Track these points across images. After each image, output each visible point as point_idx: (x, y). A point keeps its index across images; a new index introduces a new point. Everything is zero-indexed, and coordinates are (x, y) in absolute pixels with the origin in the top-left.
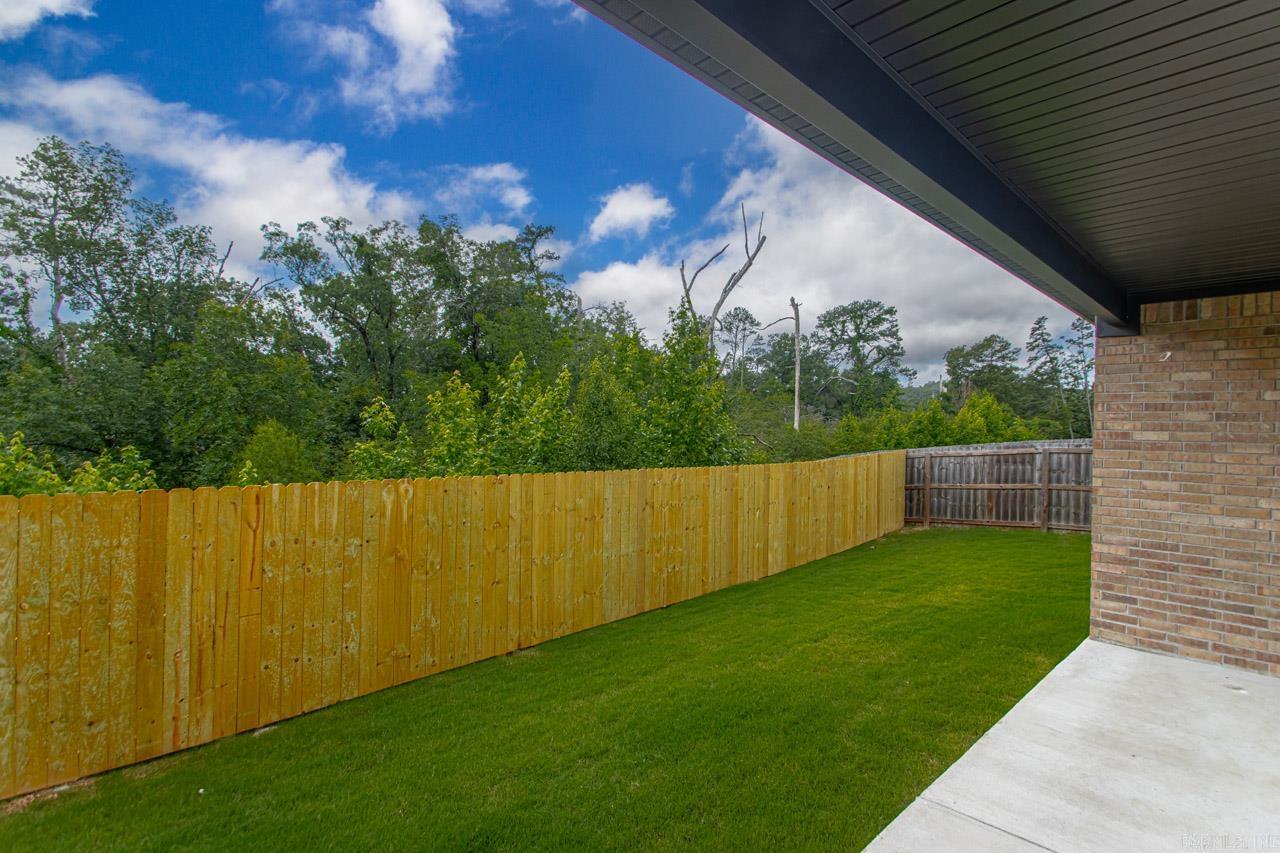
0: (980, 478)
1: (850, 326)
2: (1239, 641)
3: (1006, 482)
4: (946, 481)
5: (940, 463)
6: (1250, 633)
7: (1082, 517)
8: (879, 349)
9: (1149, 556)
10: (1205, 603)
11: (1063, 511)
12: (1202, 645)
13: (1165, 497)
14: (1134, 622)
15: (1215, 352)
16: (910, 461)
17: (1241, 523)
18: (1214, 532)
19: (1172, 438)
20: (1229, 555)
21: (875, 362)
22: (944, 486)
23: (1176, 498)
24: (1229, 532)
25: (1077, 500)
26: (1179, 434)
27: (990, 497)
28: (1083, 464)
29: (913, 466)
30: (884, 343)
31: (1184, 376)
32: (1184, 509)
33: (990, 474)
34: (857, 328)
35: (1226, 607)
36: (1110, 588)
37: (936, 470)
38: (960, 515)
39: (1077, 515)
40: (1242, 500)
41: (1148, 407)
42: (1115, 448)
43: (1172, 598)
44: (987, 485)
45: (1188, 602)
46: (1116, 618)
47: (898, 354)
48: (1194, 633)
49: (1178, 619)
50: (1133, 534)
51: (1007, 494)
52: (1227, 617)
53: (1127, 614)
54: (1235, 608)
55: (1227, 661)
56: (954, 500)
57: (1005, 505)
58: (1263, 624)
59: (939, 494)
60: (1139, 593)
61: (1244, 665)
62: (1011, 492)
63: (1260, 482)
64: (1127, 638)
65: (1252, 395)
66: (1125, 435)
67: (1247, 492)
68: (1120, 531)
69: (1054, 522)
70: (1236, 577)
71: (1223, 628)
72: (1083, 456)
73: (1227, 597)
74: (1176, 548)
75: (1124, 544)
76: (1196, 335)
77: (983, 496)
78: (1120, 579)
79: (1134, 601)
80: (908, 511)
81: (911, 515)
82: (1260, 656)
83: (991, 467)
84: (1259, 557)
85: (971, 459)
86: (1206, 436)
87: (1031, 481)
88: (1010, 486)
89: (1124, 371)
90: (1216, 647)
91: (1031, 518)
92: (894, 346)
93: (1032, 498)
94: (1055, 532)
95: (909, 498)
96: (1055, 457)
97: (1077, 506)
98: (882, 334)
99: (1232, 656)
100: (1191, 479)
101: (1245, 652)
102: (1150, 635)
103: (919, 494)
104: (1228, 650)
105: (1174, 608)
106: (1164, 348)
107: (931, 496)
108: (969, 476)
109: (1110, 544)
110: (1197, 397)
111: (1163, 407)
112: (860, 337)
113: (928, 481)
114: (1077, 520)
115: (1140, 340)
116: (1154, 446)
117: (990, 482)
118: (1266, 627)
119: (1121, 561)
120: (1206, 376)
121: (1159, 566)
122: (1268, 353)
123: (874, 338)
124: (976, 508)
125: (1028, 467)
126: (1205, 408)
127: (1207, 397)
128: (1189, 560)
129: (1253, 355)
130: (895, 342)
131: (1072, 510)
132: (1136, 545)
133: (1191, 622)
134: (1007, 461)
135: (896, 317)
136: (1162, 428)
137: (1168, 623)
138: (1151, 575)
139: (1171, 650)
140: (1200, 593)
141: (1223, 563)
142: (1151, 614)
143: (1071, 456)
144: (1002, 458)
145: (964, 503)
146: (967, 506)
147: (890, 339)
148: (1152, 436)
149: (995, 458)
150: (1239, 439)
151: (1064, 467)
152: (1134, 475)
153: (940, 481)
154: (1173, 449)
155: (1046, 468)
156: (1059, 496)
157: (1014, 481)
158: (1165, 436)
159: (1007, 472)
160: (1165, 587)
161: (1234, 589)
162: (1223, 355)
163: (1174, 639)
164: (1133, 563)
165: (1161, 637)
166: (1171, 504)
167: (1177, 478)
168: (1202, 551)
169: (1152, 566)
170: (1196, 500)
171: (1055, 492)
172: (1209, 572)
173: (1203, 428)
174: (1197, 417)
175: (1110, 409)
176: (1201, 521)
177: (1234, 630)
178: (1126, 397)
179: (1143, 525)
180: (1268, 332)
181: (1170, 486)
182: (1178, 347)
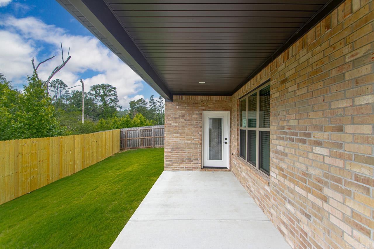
0: (139, 136)
1: (102, 91)
2: (189, 165)
3: (146, 136)
4: (131, 137)
5: (130, 132)
6: (191, 163)
7: (161, 143)
8: (111, 99)
9: (175, 150)
10: (184, 159)
11: (158, 143)
12: (183, 168)
13: (177, 137)
14: (172, 165)
15: (185, 107)
16: (121, 132)
17: (189, 142)
18: (185, 144)
20: (187, 148)
21: (110, 103)
22: (131, 138)
23: (179, 137)
24: (187, 144)
25: (160, 139)
26: (180, 124)
27: (142, 141)
28: (162, 131)
29: (122, 134)
30: (113, 97)
31: (180, 112)
32: (180, 139)
33: (142, 135)
34: (104, 92)
35: (187, 159)
36: (168, 159)
37: (129, 134)
38: (135, 146)
39: (160, 143)
40: (189, 137)
41: (174, 118)
42: (169, 127)
43: (179, 159)
44: (141, 138)
45: (181, 159)
46: (169, 165)
47: (117, 101)
48: (182, 166)
49: (180, 163)
50: (172, 146)
51: (146, 140)
52: (187, 161)
53: (171, 164)
54: (189, 159)
55: (187, 170)
56: (133, 142)
57: (146, 142)
58: (193, 161)
59: (129, 141)
60: (173, 159)
62: (147, 139)
63: (192, 133)
64: (171, 169)
65: (191, 116)
66: (170, 124)
67: (190, 135)
68: (169, 146)
69: (156, 146)
70: (189, 153)
71: (186, 163)
72: (162, 129)
73: (187, 157)
74: (179, 148)
75: (170, 148)
76: (182, 103)
77: (140, 140)
78: (170, 156)
79: (172, 161)
80: (121, 146)
81: (122, 147)
82: (192, 168)
83: (142, 133)
84: (192, 148)
85: (137, 131)
87: (151, 136)
88: (146, 137)
89: (170, 110)
90: (186, 168)
91: (151, 145)
92: (115, 99)
93: (151, 140)
94: (156, 148)
95: (121, 143)
96: (156, 130)
97: (160, 141)
98: (112, 95)
99: (188, 169)
100: (182, 133)
101: (190, 167)
102: (175, 168)
103: (124, 141)
104: (187, 168)
105: (179, 161)
106: (177, 105)
107: (127, 142)
108: (137, 135)
109: (168, 149)
110: (182, 116)
111: (177, 118)
112: (105, 95)
113: (126, 138)
114: (160, 145)
115: (173, 103)
116: (176, 127)
117: (142, 137)
118: (193, 162)
119: (170, 152)
120: (184, 112)
121: (176, 152)
122: (193, 108)
123: (109, 96)
124: (139, 144)
125: (150, 132)
126: (184, 118)
127: (184, 116)
128: (182, 150)
129: (191, 108)
130: (116, 97)
131: (159, 142)
132: (172, 148)
133: (182, 163)
134: (146, 131)
135: (116, 90)
136: (177, 123)
137: (178, 164)
138: (175, 155)
139: (178, 170)
140: (183, 157)
141: (187, 150)
142: (175, 163)
143: (159, 129)
144: (145, 130)
145: (136, 143)
146: (137, 144)
147: (114, 96)
148: (175, 124)
149: (143, 130)
150: (189, 125)
151: (158, 132)
152: (172, 133)
153: (130, 137)
154: (178, 127)
155: (154, 132)
157: (147, 136)
158: (177, 124)
159: (146, 134)
160: (177, 157)
161: (188, 155)
162: (186, 108)
163: (179, 168)
164: (172, 152)
165: (177, 168)
166: (178, 139)
167: (179, 133)
168: (183, 148)
169: (175, 152)
170: (182, 138)
171: (156, 138)
172: (184, 152)
173: (183, 123)
174: (182, 120)
175: (168, 118)
176: (183, 142)
177: (188, 163)
178: (170, 116)
179: (174, 144)
180: (193, 103)
181: (178, 135)
182: (179, 105)
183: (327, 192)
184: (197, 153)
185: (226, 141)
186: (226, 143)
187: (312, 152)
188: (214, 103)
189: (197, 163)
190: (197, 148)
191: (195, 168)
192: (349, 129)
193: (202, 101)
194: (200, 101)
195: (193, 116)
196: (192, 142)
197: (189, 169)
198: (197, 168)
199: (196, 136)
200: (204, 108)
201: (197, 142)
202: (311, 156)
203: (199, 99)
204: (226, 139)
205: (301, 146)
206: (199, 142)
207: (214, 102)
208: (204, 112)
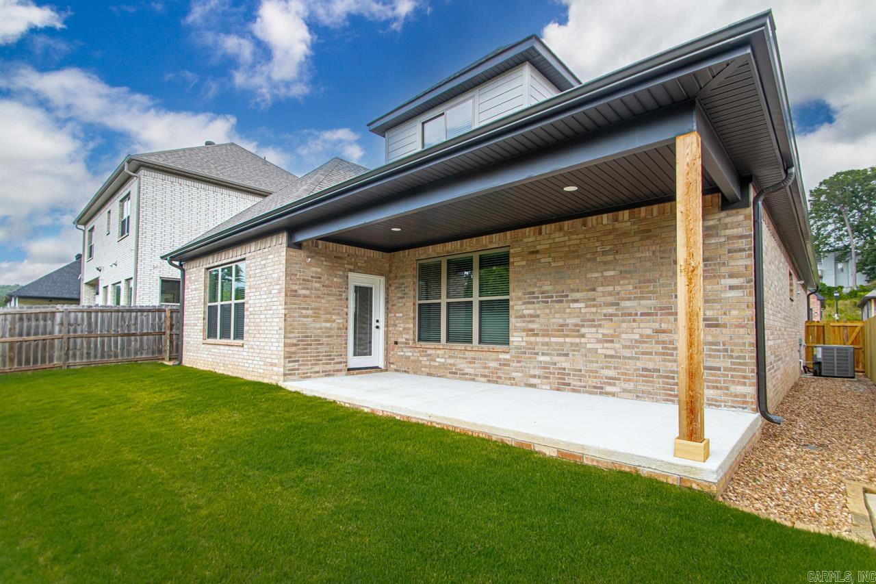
2: (328, 367)
3: (28, 334)
6: (331, 363)
9: (304, 341)
10: (319, 356)
11: (78, 353)
12: (318, 372)
13: (307, 317)
14: (298, 369)
15: (323, 261)
17: (328, 325)
18: (322, 329)
19: (311, 293)
20: (326, 337)
23: (312, 317)
24: (325, 328)
25: (89, 343)
26: (313, 292)
27: (11, 348)
28: (93, 319)
31: (314, 269)
32: (314, 321)
33: (12, 329)
35: (325, 356)
36: (290, 357)
39: (88, 354)
40: (328, 316)
41: (303, 280)
43: (311, 357)
44: (8, 339)
45: (315, 357)
46: (293, 370)
48: (316, 369)
49: (312, 364)
50: (299, 333)
51: (29, 346)
52: (325, 360)
53: (297, 367)
54: (328, 356)
55: (326, 376)
57: (27, 354)
58: (333, 359)
60: (301, 357)
61: (329, 375)
62: (33, 343)
63: (334, 310)
64: (296, 377)
65: (331, 278)
66: (296, 291)
67: (330, 314)
68: (294, 332)
69: (70, 361)
70: (328, 344)
71: (324, 364)
73: (325, 352)
74: (311, 337)
75: (295, 337)
76: (317, 253)
78: (294, 353)
79: (298, 361)
82: (334, 371)
83: (13, 323)
84: (332, 336)
86: (319, 293)
87: (52, 333)
88: (32, 338)
89: (296, 264)
91: (51, 360)
93: (52, 347)
94: (72, 367)
96: (74, 314)
97: (89, 348)
100: (315, 309)
101: (330, 371)
102: (304, 373)
104: (325, 371)
105: (311, 360)
106: (308, 257)
109: (290, 338)
110: (317, 278)
111: (308, 280)
115: (301, 252)
116: (305, 296)
117: (11, 336)
119: (295, 345)
120: (319, 270)
121: (307, 345)
122: (336, 265)
125: (49, 322)
126: (320, 282)
127: (320, 278)
128: (316, 340)
129: (331, 264)
131: (85, 351)
132: (299, 337)
133: (316, 364)
134: (29, 319)
136: (308, 289)
137: (309, 367)
138: (304, 349)
139: (310, 377)
140: (318, 352)
141: (324, 340)
142: (304, 365)
143: (85, 314)
144: (25, 316)
148: (304, 292)
149: (17, 316)
150: (328, 294)
151: (79, 321)
152: (299, 308)
154: (311, 297)
155: (65, 323)
156: (75, 343)
157: (36, 334)
158: (308, 292)
159: (29, 326)
160: (307, 353)
161: (327, 349)
162: (325, 263)
163: (311, 373)
164: (299, 345)
165: (307, 373)
166: (310, 319)
167: (312, 309)
168: (318, 336)
169: (304, 345)
170: (316, 317)
171: (72, 340)
172: (320, 344)
173: (318, 290)
174: (317, 285)
175: (291, 279)
176: (318, 325)
177: (327, 364)
178: (296, 275)
179: (302, 328)
180: (335, 257)
181: (310, 312)
182: (312, 257)
183: (583, 330)
184: (341, 344)
185: (377, 324)
186: (377, 327)
187: (569, 308)
188: (365, 262)
189: (341, 363)
190: (340, 336)
191: (337, 371)
192: (600, 289)
193: (348, 256)
194: (346, 255)
195: (335, 280)
196: (334, 325)
197: (328, 374)
198: (341, 370)
199: (339, 314)
200: (352, 267)
201: (341, 326)
202: (568, 311)
203: (344, 251)
204: (377, 321)
205: (557, 306)
206: (343, 325)
207: (365, 259)
208: (350, 274)
